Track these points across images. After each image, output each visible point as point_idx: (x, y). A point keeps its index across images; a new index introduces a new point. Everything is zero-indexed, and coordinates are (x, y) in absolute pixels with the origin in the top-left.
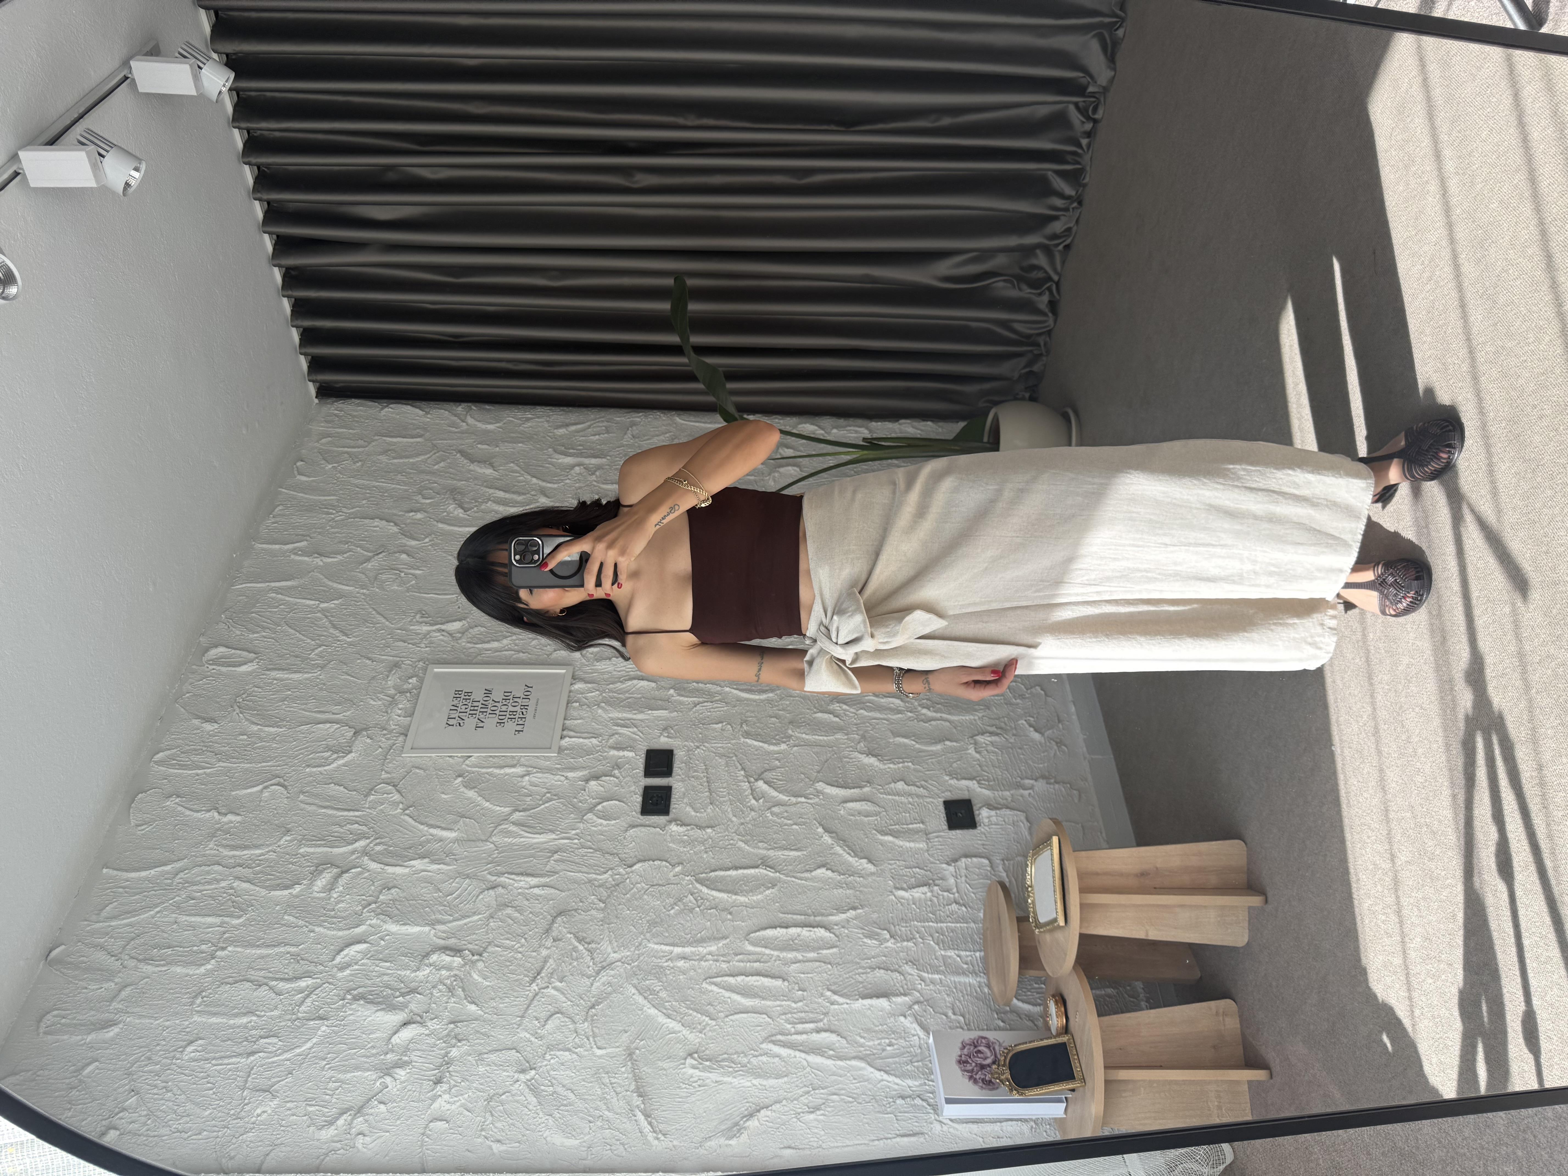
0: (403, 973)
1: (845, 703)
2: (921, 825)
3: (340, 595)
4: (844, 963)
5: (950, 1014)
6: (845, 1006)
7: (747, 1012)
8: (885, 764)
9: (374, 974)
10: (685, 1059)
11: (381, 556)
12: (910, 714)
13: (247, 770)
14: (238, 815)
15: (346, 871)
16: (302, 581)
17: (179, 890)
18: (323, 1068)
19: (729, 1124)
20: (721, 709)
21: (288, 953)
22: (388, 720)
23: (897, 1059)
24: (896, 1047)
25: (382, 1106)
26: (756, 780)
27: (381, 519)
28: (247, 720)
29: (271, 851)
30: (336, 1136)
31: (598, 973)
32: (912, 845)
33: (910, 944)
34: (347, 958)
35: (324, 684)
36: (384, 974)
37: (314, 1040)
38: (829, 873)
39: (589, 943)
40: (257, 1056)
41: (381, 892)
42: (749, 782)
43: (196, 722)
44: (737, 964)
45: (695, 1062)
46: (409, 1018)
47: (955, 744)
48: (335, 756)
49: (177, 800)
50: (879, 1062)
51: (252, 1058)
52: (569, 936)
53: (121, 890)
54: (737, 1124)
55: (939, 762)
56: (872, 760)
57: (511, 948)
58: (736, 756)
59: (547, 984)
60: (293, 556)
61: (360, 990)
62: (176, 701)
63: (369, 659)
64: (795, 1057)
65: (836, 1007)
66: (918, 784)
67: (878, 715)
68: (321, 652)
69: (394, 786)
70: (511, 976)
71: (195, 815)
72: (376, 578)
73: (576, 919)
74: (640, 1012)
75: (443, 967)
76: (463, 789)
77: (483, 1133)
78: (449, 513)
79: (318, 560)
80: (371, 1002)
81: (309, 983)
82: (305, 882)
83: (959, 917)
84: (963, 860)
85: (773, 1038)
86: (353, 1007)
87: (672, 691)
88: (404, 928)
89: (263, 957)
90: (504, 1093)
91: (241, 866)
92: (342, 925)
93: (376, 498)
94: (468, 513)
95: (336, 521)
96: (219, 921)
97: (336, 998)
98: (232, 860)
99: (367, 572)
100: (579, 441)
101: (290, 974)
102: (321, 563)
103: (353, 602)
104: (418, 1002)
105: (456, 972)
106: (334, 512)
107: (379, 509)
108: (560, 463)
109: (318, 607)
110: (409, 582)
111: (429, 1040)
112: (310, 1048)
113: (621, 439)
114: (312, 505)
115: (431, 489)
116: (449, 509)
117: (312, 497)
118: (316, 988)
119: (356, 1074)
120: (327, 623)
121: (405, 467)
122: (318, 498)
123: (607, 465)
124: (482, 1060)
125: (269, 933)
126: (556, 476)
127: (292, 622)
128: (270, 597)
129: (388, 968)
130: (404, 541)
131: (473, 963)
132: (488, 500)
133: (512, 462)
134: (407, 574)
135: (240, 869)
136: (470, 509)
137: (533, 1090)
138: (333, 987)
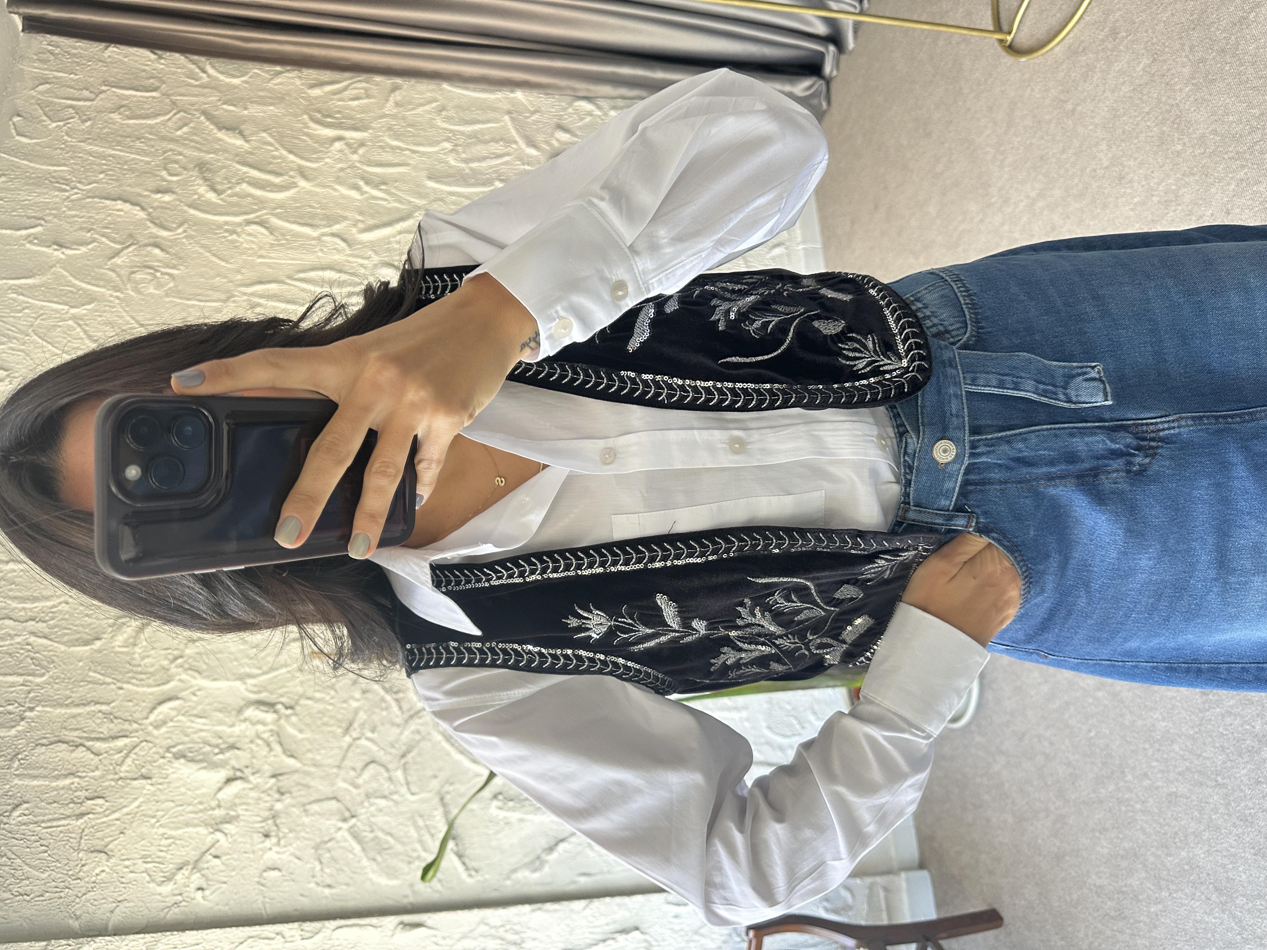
9: (190, 730)
16: (44, 279)
18: (152, 826)
19: (531, 857)
21: (100, 711)
25: (217, 861)
27: (125, 201)
30: (176, 889)
34: (161, 717)
36: (201, 730)
37: (141, 799)
39: (396, 693)
40: (86, 818)
45: (500, 804)
51: (81, 821)
54: (538, 858)
60: (28, 246)
61: (180, 747)
77: (315, 879)
80: (192, 760)
82: (105, 636)
89: (74, 716)
90: (330, 840)
91: (34, 620)
92: (151, 681)
93: (115, 171)
94: (222, 196)
95: (72, 201)
96: (20, 679)
97: (156, 756)
98: (22, 613)
99: (118, 270)
100: (336, 107)
101: (106, 733)
102: (63, 256)
103: (107, 308)
104: (237, 758)
105: (271, 727)
106: (68, 188)
107: (120, 186)
108: (319, 135)
109: (67, 313)
110: (167, 284)
111: (253, 794)
112: (138, 807)
113: (383, 107)
114: (39, 177)
115: (176, 162)
116: (199, 191)
117: (38, 166)
118: (135, 747)
119: (187, 830)
120: (82, 334)
121: (143, 131)
122: (44, 167)
123: (370, 140)
124: (305, 811)
125: (76, 692)
126: (317, 153)
127: (41, 330)
128: (10, 299)
129: (204, 724)
130: (155, 230)
131: (288, 717)
132: (241, 180)
133: (265, 131)
134: (163, 274)
135: (33, 623)
136: (223, 191)
137: (356, 836)
138: (150, 745)
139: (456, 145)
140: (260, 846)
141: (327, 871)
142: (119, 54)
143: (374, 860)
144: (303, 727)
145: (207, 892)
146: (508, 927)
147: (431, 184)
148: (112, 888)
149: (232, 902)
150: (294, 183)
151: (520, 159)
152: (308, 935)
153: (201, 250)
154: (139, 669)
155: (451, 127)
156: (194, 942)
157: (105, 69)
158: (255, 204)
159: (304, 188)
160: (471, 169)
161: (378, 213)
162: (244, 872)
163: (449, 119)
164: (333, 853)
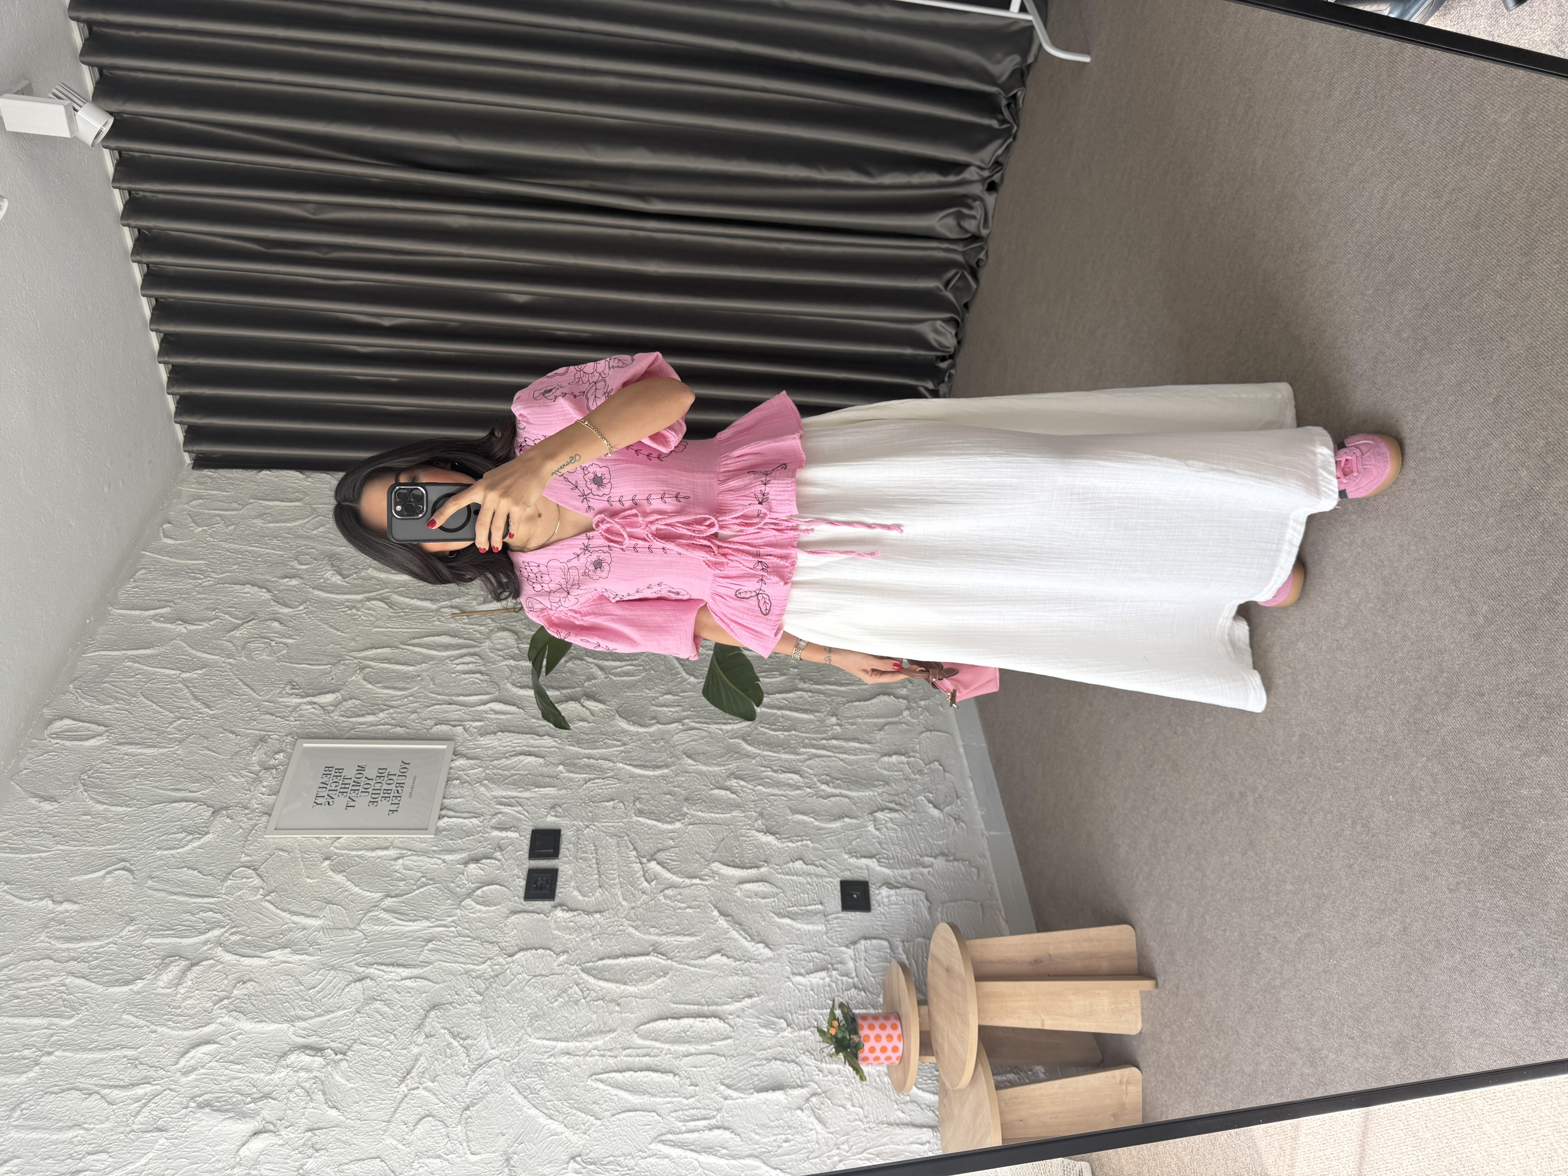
0: (255, 1076)
1: (743, 779)
2: (820, 907)
3: (205, 665)
4: (738, 1055)
5: (849, 1106)
6: (740, 1101)
7: (636, 1110)
8: (783, 843)
10: (568, 1163)
11: (250, 623)
12: (808, 790)
13: (88, 853)
14: (76, 903)
15: (196, 964)
20: (613, 786)
22: (251, 799)
23: (793, 1156)
24: (792, 1143)
26: (649, 861)
28: (92, 798)
29: (112, 943)
31: (474, 1071)
32: (810, 927)
33: (808, 1033)
35: (182, 760)
38: (724, 958)
41: (235, 986)
42: (641, 863)
43: (33, 801)
44: (625, 1059)
46: (261, 1126)
47: (854, 821)
48: (191, 837)
49: (6, 888)
50: (774, 1161)
52: (443, 1031)
55: (838, 840)
56: (770, 839)
57: (378, 1046)
58: (628, 835)
59: (418, 1085)
62: (11, 778)
63: (232, 732)
64: (686, 1158)
65: (730, 1102)
66: (817, 863)
67: (776, 791)
68: (180, 725)
69: (254, 869)
70: (379, 1076)
71: (26, 903)
72: (244, 648)
73: (451, 1013)
75: (301, 1069)
76: (331, 873)
78: (327, 580)
79: (181, 627)
81: (148, 1090)
83: (858, 1002)
84: (863, 942)
85: (663, 1138)
86: (198, 1115)
87: (561, 768)
88: (259, 1026)
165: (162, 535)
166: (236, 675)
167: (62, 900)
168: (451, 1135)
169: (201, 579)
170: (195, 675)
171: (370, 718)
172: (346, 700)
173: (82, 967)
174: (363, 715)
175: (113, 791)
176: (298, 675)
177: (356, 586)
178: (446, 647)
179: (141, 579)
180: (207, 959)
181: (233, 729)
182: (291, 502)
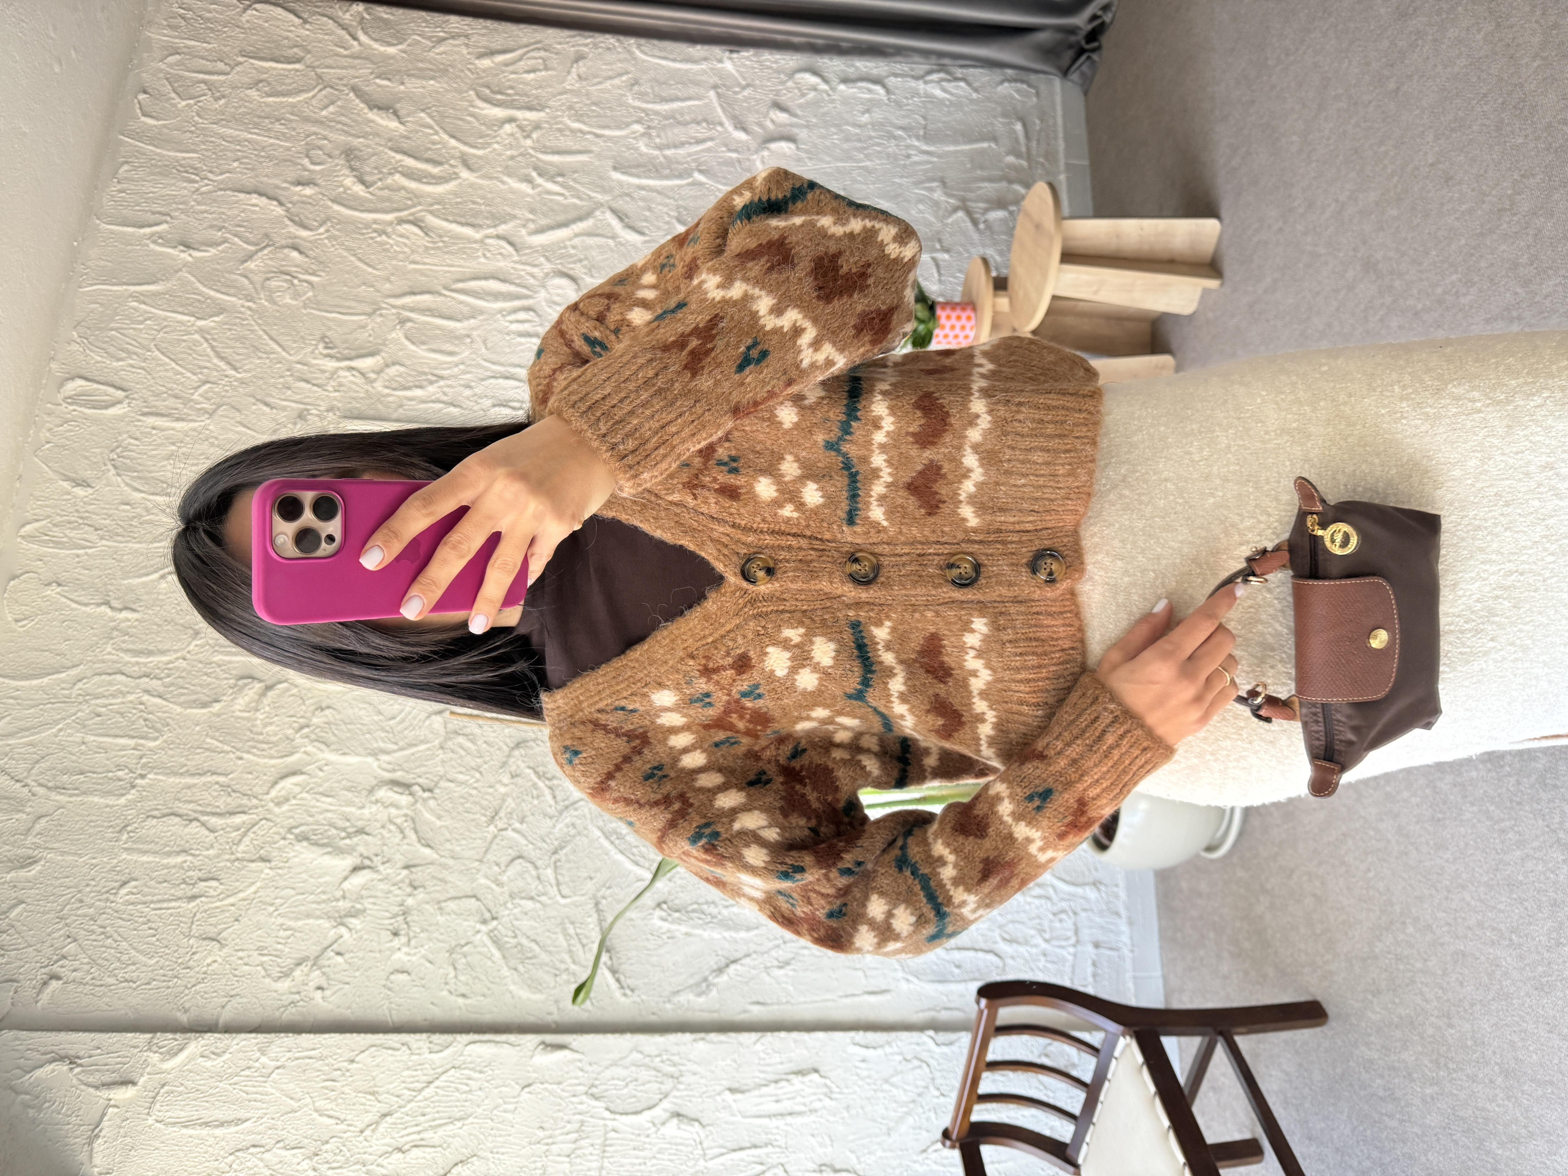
0: (347, 810)
3: (221, 310)
9: (315, 810)
10: (654, 909)
11: (265, 252)
13: (136, 551)
14: (134, 610)
15: (271, 688)
16: (169, 285)
17: (80, 703)
18: (270, 915)
19: (698, 978)
21: (217, 783)
25: (339, 959)
27: (261, 194)
28: (127, 485)
29: (181, 657)
30: (294, 986)
31: (559, 814)
34: (283, 793)
35: (216, 438)
36: (327, 811)
37: (258, 884)
39: (548, 780)
40: (198, 901)
41: (314, 713)
43: (66, 485)
45: (663, 914)
46: (360, 862)
49: (59, 589)
51: (193, 904)
52: (526, 770)
53: (12, 701)
54: (705, 979)
57: (465, 783)
59: (506, 826)
60: (152, 246)
61: (303, 828)
62: (34, 454)
63: (267, 404)
68: (206, 392)
70: (467, 815)
71: (83, 608)
72: (263, 287)
73: (533, 751)
74: (606, 857)
75: (391, 805)
77: (448, 987)
78: (348, 188)
79: (185, 254)
80: (316, 844)
81: (245, 819)
82: (225, 698)
86: (297, 847)
88: (344, 758)
89: (189, 787)
90: (467, 944)
91: (148, 676)
92: (272, 752)
93: (250, 158)
94: (371, 189)
95: (202, 194)
96: (132, 742)
97: (277, 837)
98: (136, 668)
99: (250, 275)
100: (509, 80)
101: (223, 808)
102: (190, 259)
103: (238, 320)
104: (367, 844)
105: (406, 811)
106: (197, 178)
107: (257, 176)
108: (486, 116)
109: (193, 325)
110: (305, 293)
111: (382, 886)
112: (255, 893)
113: (563, 82)
114: (166, 166)
115: (320, 148)
116: (345, 182)
117: (165, 152)
118: (254, 826)
119: (307, 921)
120: (209, 350)
121: (283, 111)
122: (171, 154)
123: (547, 122)
124: (440, 909)
125: (193, 759)
126: (481, 137)
127: (164, 345)
128: (131, 308)
129: (331, 804)
130: (293, 229)
131: (425, 800)
132: (395, 170)
133: (423, 110)
134: (300, 281)
135: (146, 680)
136: (373, 184)
137: (496, 942)
138: (271, 824)
139: (649, 127)
140: (388, 945)
141: (462, 978)
142: (259, 18)
143: (515, 969)
144: (443, 813)
145: (328, 993)
146: (665, 1057)
147: (617, 176)
148: (224, 981)
149: (354, 1006)
150: (455, 173)
151: (726, 145)
152: (437, 1048)
153: (345, 254)
154: (261, 737)
155: (644, 106)
156: (311, 1046)
157: (242, 36)
158: (410, 199)
159: (465, 180)
160: (665, 157)
161: (553, 210)
162: (368, 973)
163: (641, 96)
164: (469, 958)
165: (138, 111)
166: (259, 325)
167: (120, 606)
168: (542, 877)
169: (196, 182)
170: (212, 324)
171: (418, 393)
172: (387, 366)
173: (155, 683)
174: (409, 388)
175: (148, 475)
176: (330, 329)
177: (383, 199)
178: (497, 296)
179: (125, 179)
180: (280, 682)
181: (268, 400)
182: (289, 63)
